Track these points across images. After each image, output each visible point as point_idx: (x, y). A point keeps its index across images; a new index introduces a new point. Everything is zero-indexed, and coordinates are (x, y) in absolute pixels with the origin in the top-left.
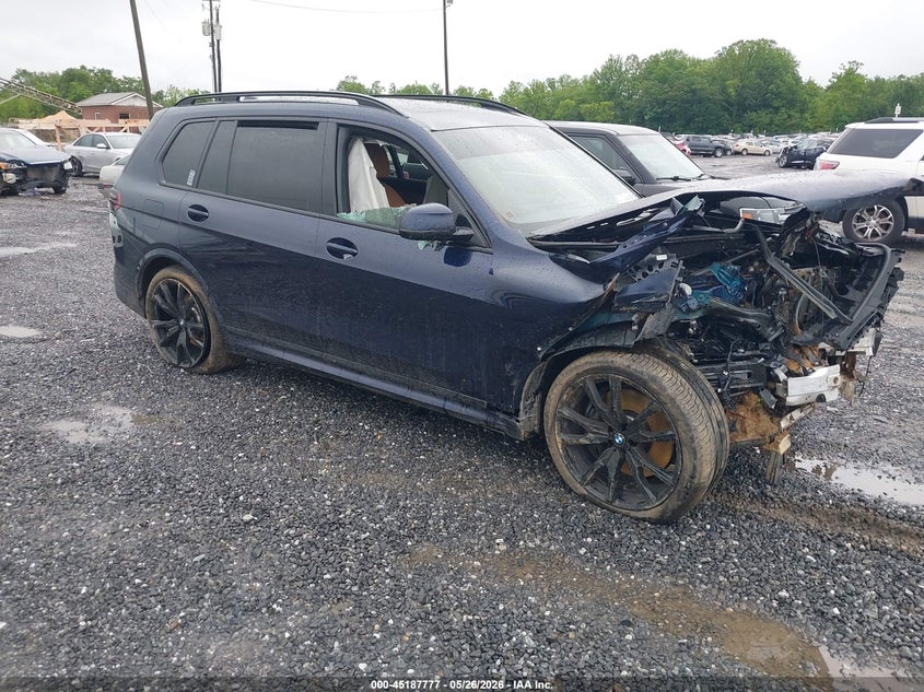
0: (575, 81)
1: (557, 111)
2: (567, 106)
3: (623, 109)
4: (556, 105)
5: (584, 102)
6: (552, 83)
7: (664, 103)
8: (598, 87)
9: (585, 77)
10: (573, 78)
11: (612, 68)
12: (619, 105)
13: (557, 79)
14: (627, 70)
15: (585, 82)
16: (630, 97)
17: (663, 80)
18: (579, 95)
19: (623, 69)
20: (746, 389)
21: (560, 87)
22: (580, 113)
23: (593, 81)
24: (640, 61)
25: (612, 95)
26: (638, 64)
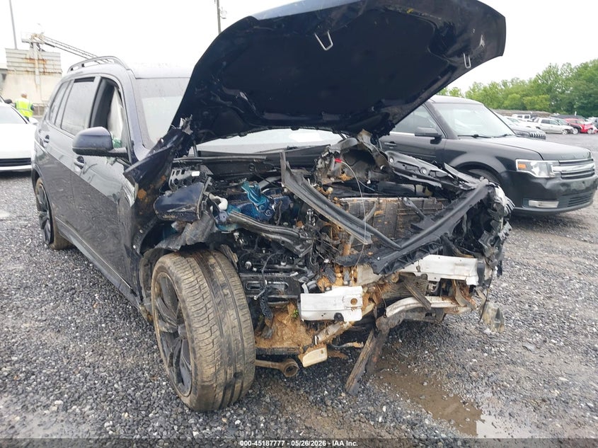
0: (523, 82)
1: (506, 102)
2: (514, 99)
3: (557, 101)
4: (506, 97)
5: (527, 95)
6: (505, 84)
7: (590, 95)
8: (539, 85)
9: (530, 79)
10: (521, 79)
11: (551, 73)
12: (554, 98)
13: (509, 80)
14: (562, 74)
15: (530, 82)
16: (563, 92)
17: (590, 80)
18: (523, 91)
19: (559, 73)
20: (284, 300)
21: (511, 86)
22: (523, 104)
23: (535, 81)
24: (573, 67)
25: (549, 90)
26: (571, 69)
